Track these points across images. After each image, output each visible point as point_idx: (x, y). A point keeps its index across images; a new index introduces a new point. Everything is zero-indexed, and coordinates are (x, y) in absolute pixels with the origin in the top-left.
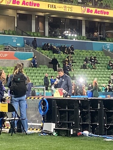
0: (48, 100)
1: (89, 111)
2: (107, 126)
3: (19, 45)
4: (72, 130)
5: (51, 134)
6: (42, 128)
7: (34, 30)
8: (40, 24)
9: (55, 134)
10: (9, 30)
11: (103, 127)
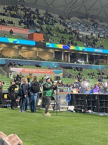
0: (71, 94)
1: (91, 100)
2: (101, 108)
3: (55, 66)
4: (83, 110)
5: (72, 111)
6: (68, 108)
7: (63, 59)
8: (66, 56)
9: (74, 111)
10: (51, 59)
11: (98, 108)
